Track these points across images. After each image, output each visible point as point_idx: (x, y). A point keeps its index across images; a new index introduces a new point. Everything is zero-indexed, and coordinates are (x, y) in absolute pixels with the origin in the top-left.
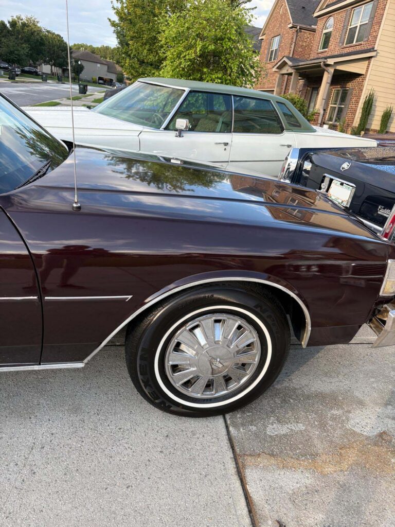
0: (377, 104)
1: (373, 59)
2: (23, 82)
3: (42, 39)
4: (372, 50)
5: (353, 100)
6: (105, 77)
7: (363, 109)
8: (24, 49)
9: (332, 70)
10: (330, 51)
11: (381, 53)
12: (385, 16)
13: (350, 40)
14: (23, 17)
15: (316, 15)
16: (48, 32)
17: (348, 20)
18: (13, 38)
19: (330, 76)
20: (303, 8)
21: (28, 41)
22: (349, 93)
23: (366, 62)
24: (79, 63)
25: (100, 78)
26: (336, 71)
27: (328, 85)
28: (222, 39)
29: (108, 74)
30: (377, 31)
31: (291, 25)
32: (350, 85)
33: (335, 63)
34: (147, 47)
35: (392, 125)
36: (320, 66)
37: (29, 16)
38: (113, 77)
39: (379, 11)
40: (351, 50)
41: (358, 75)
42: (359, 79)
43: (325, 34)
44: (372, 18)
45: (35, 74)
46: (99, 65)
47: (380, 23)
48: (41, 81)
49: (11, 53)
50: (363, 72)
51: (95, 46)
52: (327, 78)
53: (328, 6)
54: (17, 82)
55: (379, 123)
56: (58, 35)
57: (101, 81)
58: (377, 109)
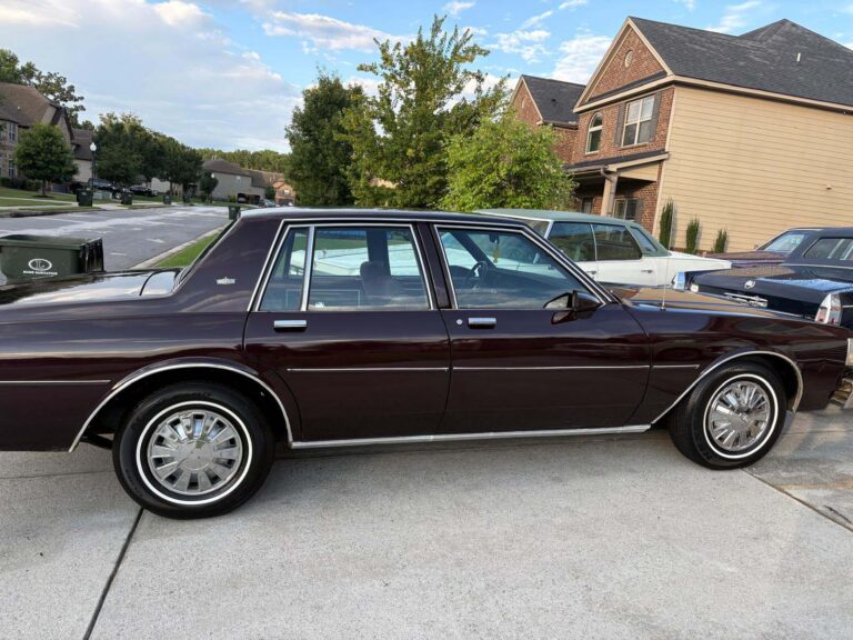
0: (679, 216)
1: (664, 163)
2: (143, 207)
3: (161, 147)
4: (662, 151)
5: (646, 213)
6: (247, 193)
7: (662, 223)
8: (135, 161)
9: (615, 178)
10: (600, 153)
11: (673, 155)
12: (672, 113)
13: (629, 141)
14: (118, 115)
15: (576, 110)
16: (156, 134)
17: (622, 116)
18: (117, 147)
19: (614, 185)
20: (554, 100)
21: (141, 149)
22: (639, 204)
23: (657, 167)
24: (213, 176)
25: (240, 195)
26: (619, 178)
27: (612, 196)
28: (528, 160)
29: (252, 189)
30: (666, 130)
31: (541, 122)
32: (638, 194)
33: (618, 169)
34: (384, 162)
35: (701, 242)
36: (599, 173)
37: (127, 114)
38: (261, 192)
39: (665, 106)
40: (633, 152)
41: (648, 183)
42: (650, 187)
43: (592, 133)
44: (656, 114)
45: (149, 195)
46: (239, 178)
47: (668, 120)
48: (162, 204)
49: (116, 166)
50: (655, 178)
51: (226, 150)
52: (609, 188)
53: (591, 100)
54: (135, 208)
55: (684, 239)
56: (171, 139)
57: (242, 199)
58: (679, 222)
